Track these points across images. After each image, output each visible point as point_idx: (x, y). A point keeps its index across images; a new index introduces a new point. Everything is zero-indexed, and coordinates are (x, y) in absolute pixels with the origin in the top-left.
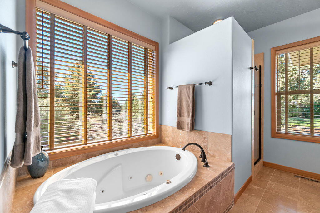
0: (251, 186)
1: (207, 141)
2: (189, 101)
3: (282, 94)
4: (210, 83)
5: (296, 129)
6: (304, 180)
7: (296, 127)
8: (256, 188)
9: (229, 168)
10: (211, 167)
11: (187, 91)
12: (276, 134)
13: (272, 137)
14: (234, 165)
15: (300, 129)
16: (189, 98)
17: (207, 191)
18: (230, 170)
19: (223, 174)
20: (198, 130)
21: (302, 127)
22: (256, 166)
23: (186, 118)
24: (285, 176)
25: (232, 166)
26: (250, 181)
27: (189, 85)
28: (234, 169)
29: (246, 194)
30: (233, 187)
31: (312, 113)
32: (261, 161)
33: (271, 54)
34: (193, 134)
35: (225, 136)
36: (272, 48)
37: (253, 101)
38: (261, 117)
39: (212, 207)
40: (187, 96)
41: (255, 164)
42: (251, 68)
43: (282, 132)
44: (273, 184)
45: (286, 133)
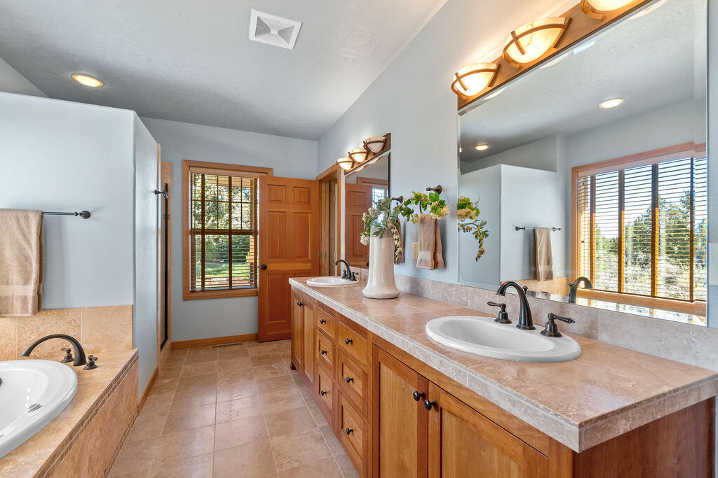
0: (160, 382)
1: (79, 326)
2: (29, 250)
3: (198, 233)
4: (86, 215)
5: (212, 283)
6: (222, 348)
7: (212, 280)
8: (167, 381)
9: (133, 358)
10: (102, 366)
11: (19, 224)
12: (190, 294)
13: (184, 300)
14: (137, 352)
15: (217, 283)
16: (28, 242)
17: (109, 395)
18: (134, 360)
19: (125, 368)
20: (50, 310)
21: (219, 279)
22: (164, 351)
23: (15, 286)
24: (202, 352)
25: (135, 355)
26: (156, 376)
27: (25, 211)
28: (137, 358)
29: (153, 396)
30: (136, 388)
31: (230, 257)
32: (168, 343)
33: (183, 169)
34: (38, 319)
35: (121, 309)
36: (184, 160)
37: (160, 245)
38: (168, 270)
39: (115, 420)
40: (20, 237)
41: (162, 347)
42: (157, 192)
43: (197, 290)
44: (189, 367)
45: (203, 290)
